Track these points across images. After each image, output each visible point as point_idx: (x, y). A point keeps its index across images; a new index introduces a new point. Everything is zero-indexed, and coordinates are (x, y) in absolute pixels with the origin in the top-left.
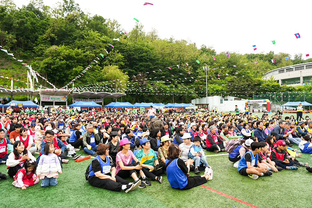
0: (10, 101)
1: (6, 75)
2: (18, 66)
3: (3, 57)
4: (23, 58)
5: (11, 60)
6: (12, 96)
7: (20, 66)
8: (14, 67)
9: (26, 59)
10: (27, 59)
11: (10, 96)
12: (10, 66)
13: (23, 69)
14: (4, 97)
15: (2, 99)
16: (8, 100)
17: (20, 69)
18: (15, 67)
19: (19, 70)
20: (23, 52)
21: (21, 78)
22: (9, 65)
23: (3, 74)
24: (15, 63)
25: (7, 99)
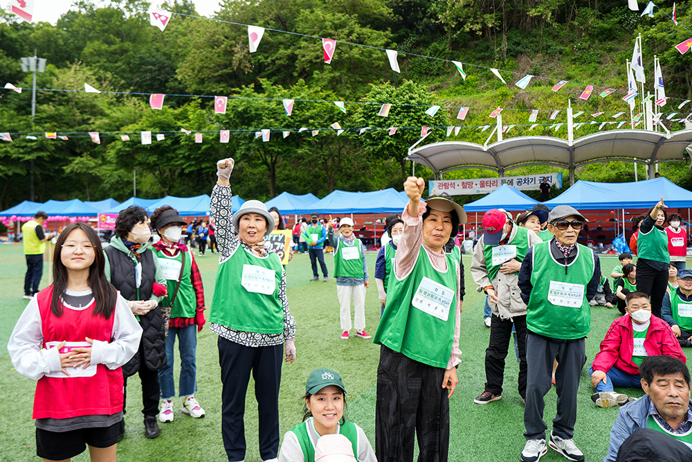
0: (566, 185)
1: (549, 101)
2: (584, 67)
3: (537, 52)
4: (600, 37)
5: (561, 53)
6: (572, 168)
7: (593, 64)
8: (572, 73)
9: (610, 40)
10: (614, 38)
11: (566, 172)
12: (560, 74)
13: (603, 75)
14: (546, 176)
15: (537, 182)
16: (558, 186)
17: (592, 75)
18: (577, 71)
19: (589, 80)
20: (600, 17)
21: (602, 103)
22: (556, 72)
23: (540, 99)
24: (575, 60)
25: (555, 181)
